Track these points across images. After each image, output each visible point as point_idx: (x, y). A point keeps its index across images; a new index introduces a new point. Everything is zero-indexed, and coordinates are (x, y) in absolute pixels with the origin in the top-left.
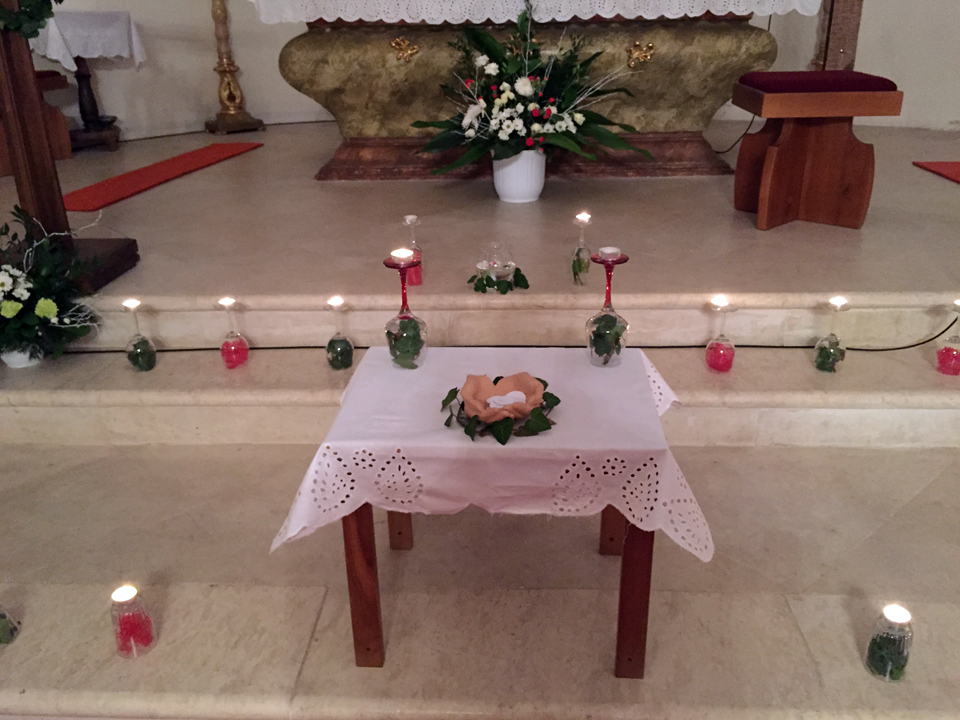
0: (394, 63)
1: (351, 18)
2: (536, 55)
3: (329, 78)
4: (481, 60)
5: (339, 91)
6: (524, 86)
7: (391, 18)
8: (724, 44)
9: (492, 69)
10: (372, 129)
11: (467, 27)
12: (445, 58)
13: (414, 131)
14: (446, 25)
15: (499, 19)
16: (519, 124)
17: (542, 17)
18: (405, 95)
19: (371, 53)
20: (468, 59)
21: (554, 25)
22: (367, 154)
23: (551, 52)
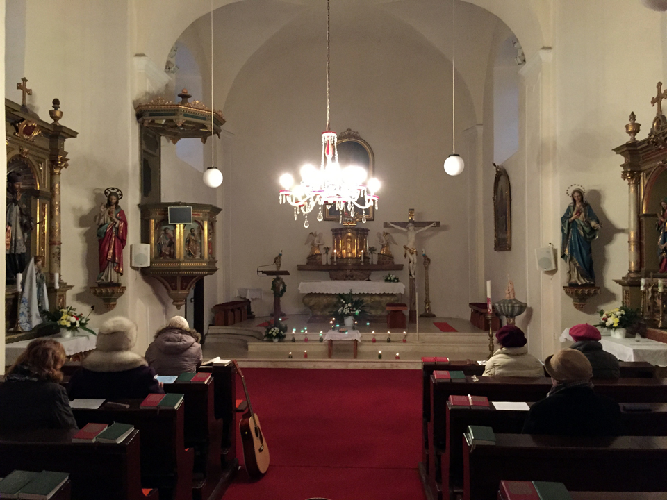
0: (325, 300)
1: (317, 292)
2: (352, 300)
3: (312, 303)
4: (342, 300)
5: (313, 305)
6: (350, 305)
7: (325, 293)
8: (388, 298)
9: (344, 302)
10: (319, 313)
11: (339, 294)
12: (335, 300)
13: (328, 314)
14: (335, 294)
15: (346, 293)
16: (349, 311)
17: (353, 293)
18: (326, 307)
19: (321, 299)
20: (340, 300)
21: (356, 294)
22: (317, 318)
23: (355, 299)
